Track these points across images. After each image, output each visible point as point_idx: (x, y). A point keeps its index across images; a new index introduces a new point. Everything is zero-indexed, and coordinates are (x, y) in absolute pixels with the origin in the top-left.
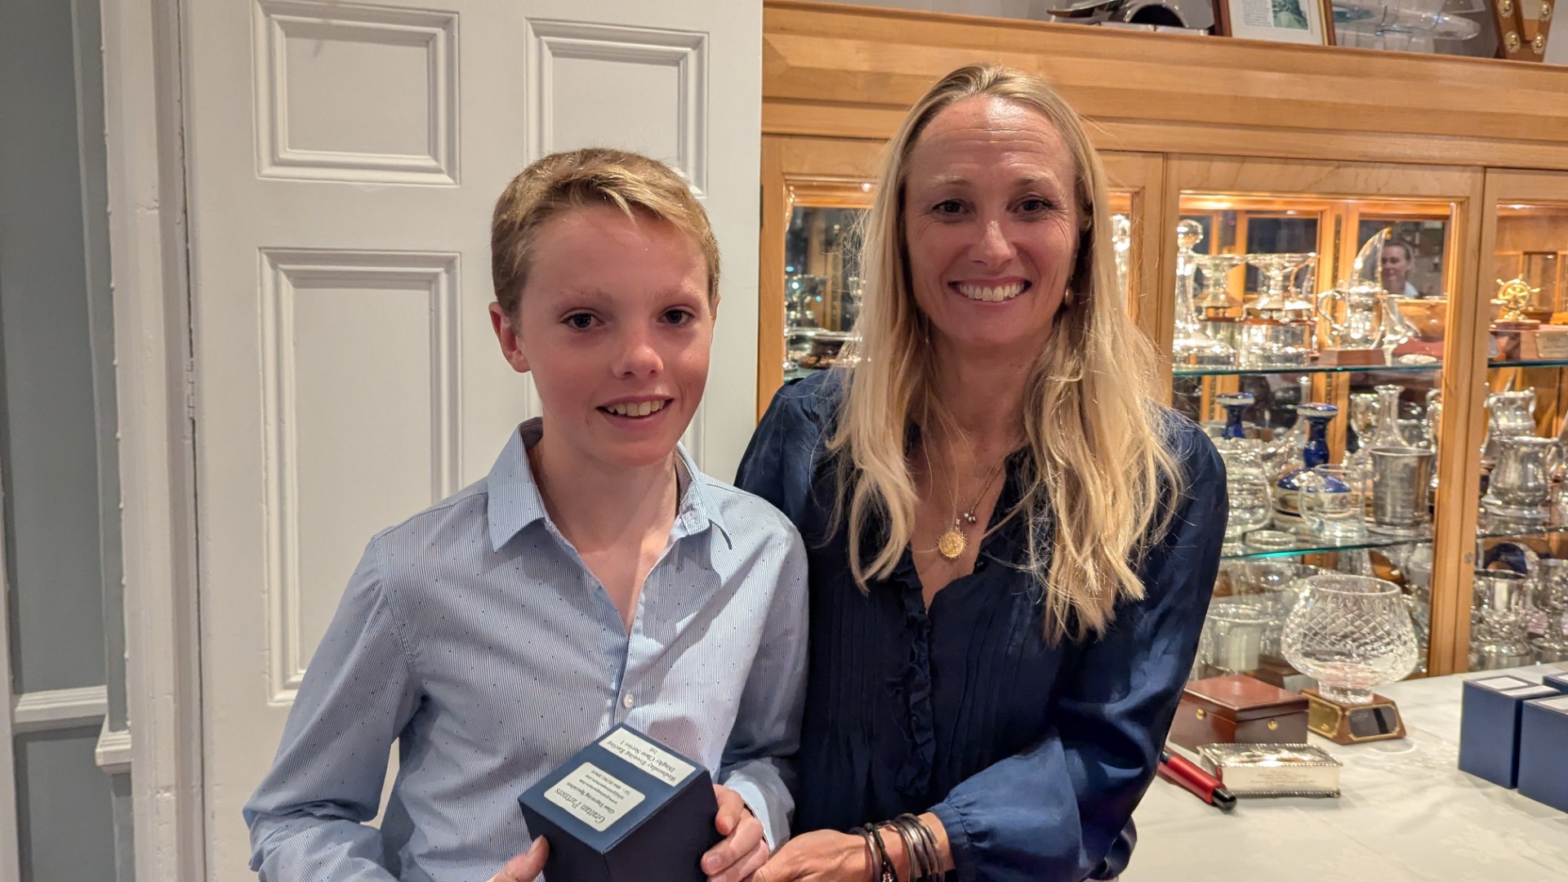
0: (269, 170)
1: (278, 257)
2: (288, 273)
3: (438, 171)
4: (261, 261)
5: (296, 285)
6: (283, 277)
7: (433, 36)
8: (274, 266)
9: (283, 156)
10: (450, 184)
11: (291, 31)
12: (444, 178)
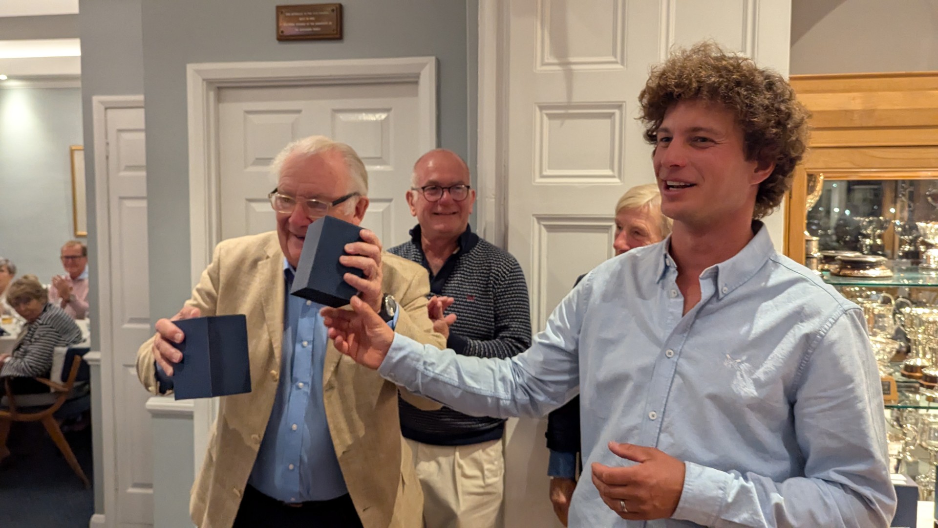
0: (539, 180)
1: (540, 218)
2: (545, 226)
3: (613, 177)
4: (533, 221)
5: (548, 231)
6: (543, 229)
7: (613, 114)
8: (539, 223)
9: (545, 173)
10: (619, 183)
11: (551, 117)
12: (617, 180)
